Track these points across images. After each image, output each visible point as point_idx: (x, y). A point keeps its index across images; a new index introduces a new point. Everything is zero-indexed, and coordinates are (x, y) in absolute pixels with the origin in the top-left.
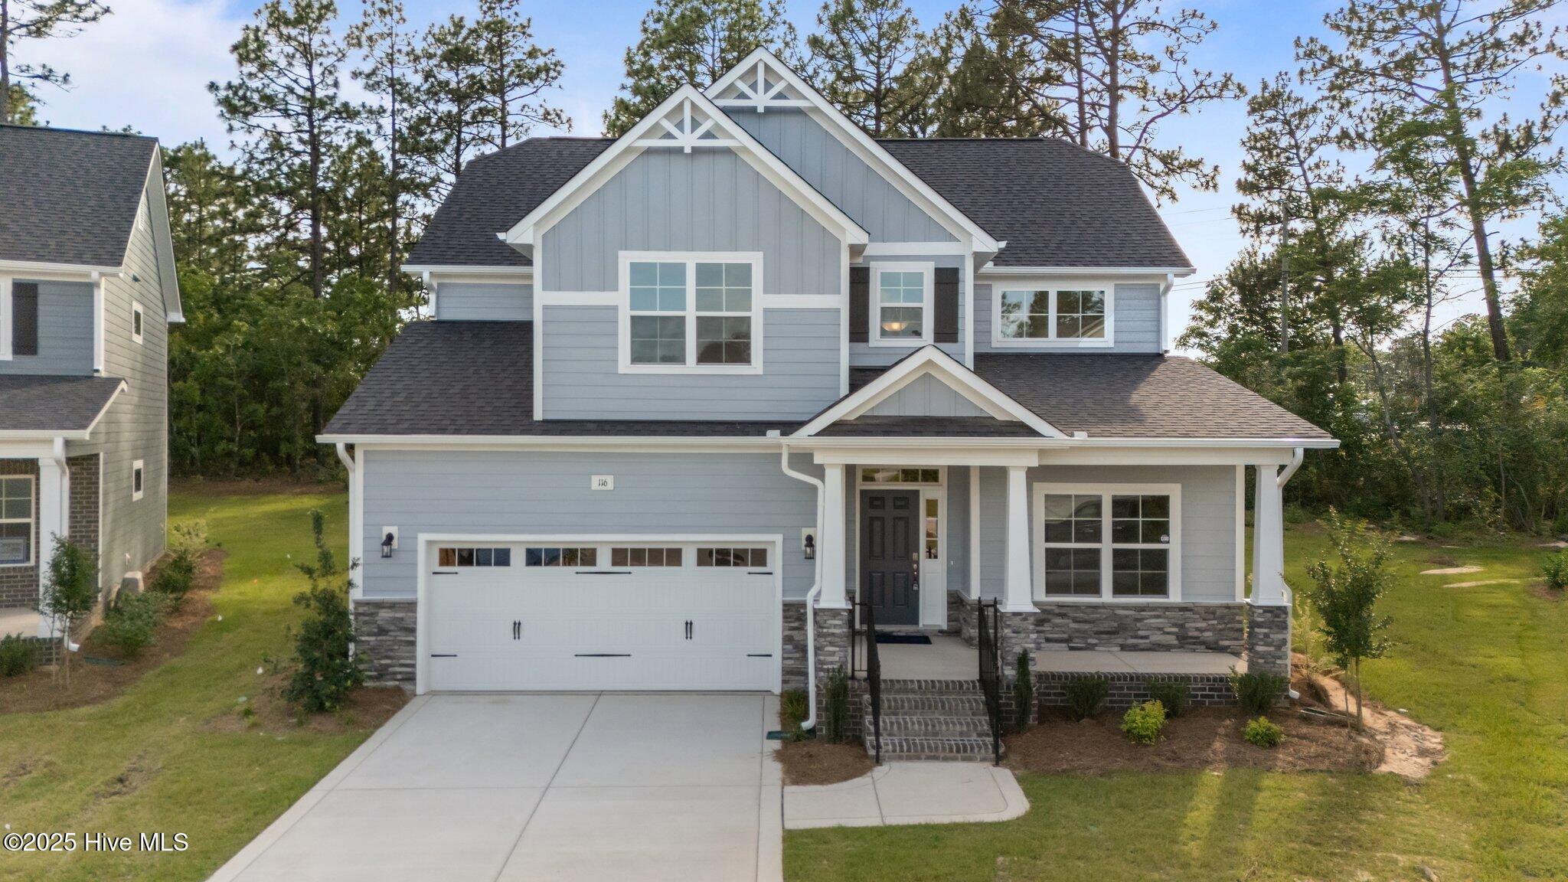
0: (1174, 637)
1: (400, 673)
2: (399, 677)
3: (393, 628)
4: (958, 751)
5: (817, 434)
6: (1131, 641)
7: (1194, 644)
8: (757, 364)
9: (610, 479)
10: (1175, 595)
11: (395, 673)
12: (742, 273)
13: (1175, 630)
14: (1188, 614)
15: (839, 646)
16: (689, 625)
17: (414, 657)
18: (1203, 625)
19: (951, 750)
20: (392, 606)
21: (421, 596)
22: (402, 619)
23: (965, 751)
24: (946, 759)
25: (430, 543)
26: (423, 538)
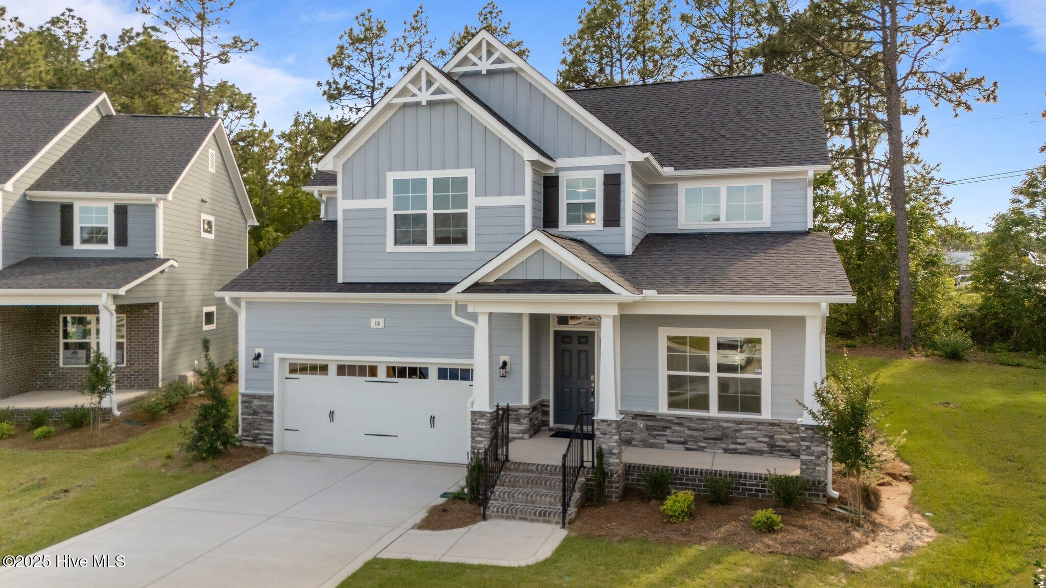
0: (766, 445)
1: (265, 439)
2: (264, 441)
3: (261, 411)
4: (540, 515)
6: (732, 446)
7: (781, 451)
8: (471, 246)
9: (381, 321)
10: (766, 414)
11: (262, 439)
12: (462, 183)
13: (767, 440)
14: (776, 428)
15: (485, 438)
16: (432, 419)
17: (272, 430)
18: (788, 437)
19: (535, 514)
20: (260, 397)
21: (276, 392)
22: (266, 406)
23: (545, 516)
24: (532, 521)
25: (282, 360)
26: (277, 356)
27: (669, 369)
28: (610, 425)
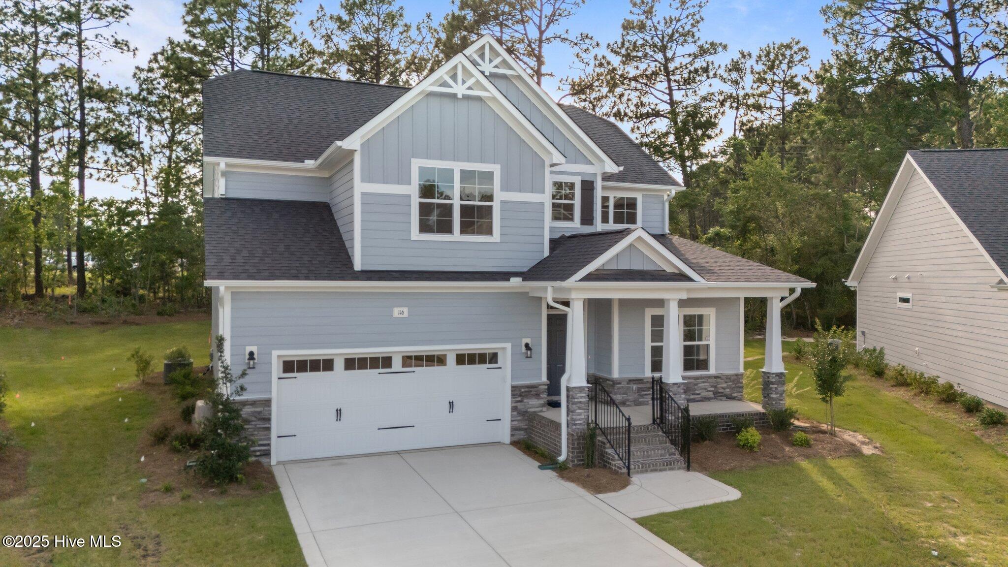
0: (712, 393)
1: (259, 451)
2: (258, 453)
3: (253, 419)
5: (581, 280)
6: (692, 397)
7: (721, 396)
8: (496, 237)
9: (405, 310)
10: (712, 370)
11: (255, 451)
12: (489, 176)
13: (713, 389)
14: (719, 380)
16: (451, 404)
17: (269, 439)
18: (725, 385)
20: (254, 403)
21: (274, 395)
22: (260, 412)
24: (661, 470)
25: (279, 356)
26: (275, 353)
27: (652, 341)
28: (679, 387)
